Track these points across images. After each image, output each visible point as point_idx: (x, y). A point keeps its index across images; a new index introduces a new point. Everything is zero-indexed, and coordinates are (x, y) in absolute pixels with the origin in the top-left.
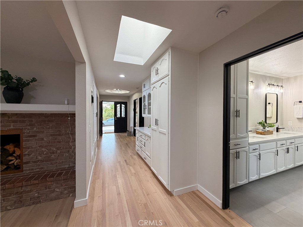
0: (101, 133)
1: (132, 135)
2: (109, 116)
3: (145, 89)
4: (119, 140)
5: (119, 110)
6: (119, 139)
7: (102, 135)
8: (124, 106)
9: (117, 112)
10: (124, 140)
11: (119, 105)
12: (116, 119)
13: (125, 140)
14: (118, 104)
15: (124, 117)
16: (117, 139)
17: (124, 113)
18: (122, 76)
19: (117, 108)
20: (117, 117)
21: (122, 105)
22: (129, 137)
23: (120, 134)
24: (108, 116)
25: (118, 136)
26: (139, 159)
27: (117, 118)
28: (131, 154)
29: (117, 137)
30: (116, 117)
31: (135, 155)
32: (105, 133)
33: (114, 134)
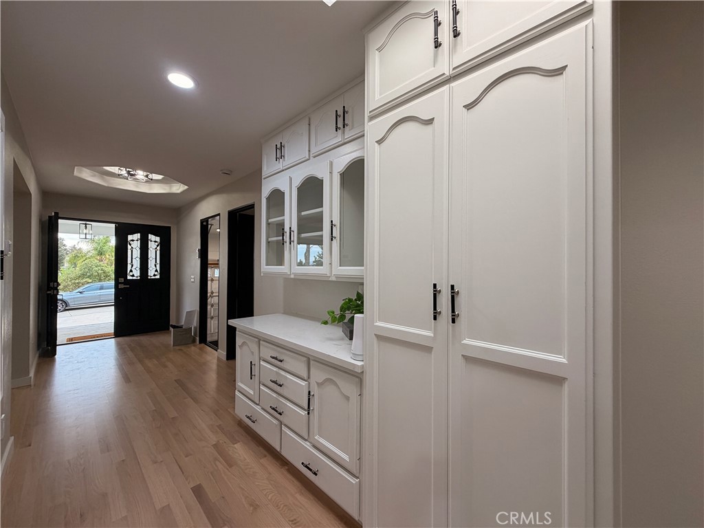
0: (47, 342)
1: (194, 341)
2: (89, 277)
3: (281, 165)
4: (139, 367)
5: (137, 253)
6: (141, 361)
7: (55, 353)
8: (158, 239)
9: (129, 261)
10: (165, 366)
11: (137, 236)
12: (121, 286)
13: (169, 364)
14: (132, 233)
15: (158, 277)
16: (130, 363)
17: (158, 266)
18: (181, 80)
19: (129, 247)
20: (129, 278)
21: (151, 237)
22: (182, 348)
23: (144, 339)
24: (83, 276)
25: (132, 350)
26: (263, 461)
27: (127, 282)
28: (213, 439)
29: (130, 354)
30: (122, 280)
31: (235, 442)
32: (71, 341)
33: (112, 342)
